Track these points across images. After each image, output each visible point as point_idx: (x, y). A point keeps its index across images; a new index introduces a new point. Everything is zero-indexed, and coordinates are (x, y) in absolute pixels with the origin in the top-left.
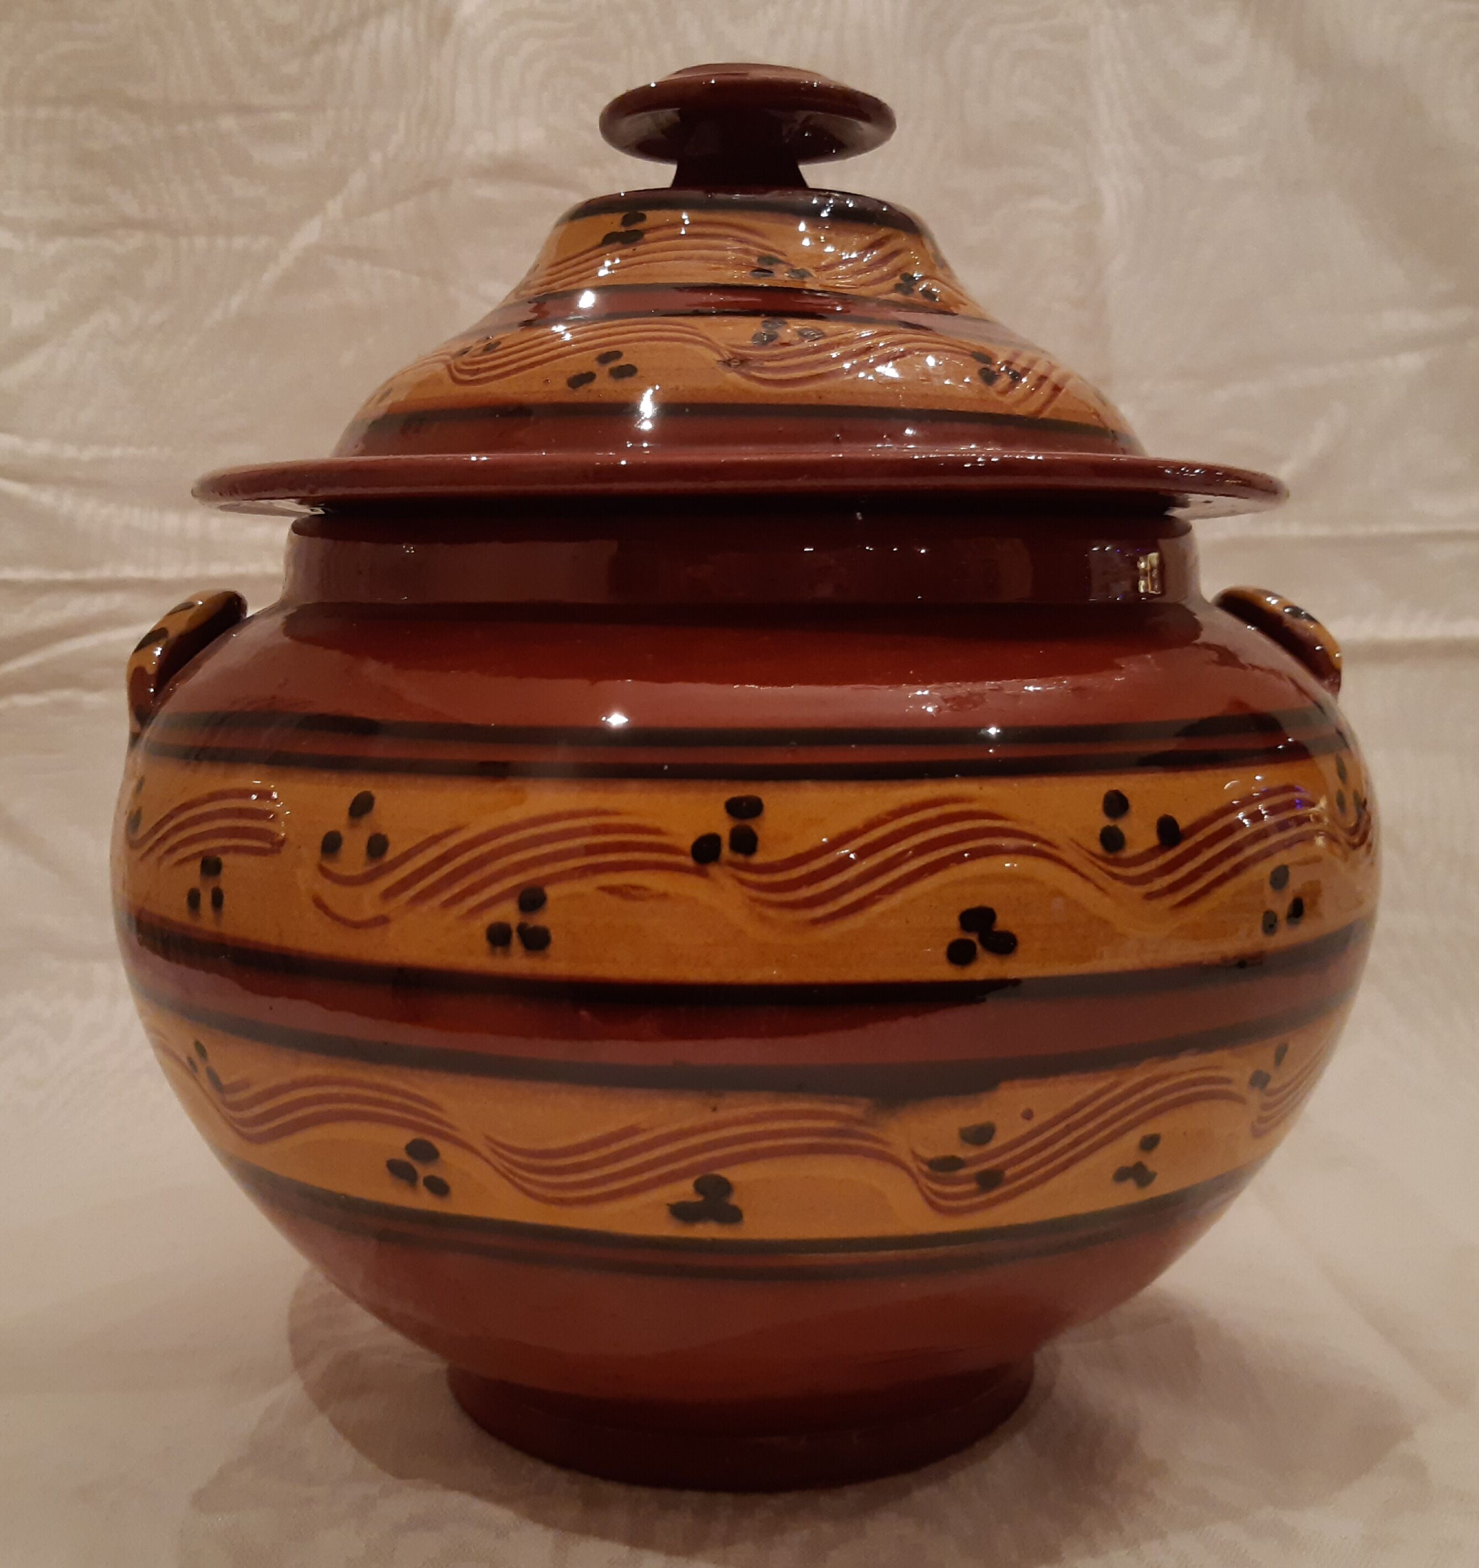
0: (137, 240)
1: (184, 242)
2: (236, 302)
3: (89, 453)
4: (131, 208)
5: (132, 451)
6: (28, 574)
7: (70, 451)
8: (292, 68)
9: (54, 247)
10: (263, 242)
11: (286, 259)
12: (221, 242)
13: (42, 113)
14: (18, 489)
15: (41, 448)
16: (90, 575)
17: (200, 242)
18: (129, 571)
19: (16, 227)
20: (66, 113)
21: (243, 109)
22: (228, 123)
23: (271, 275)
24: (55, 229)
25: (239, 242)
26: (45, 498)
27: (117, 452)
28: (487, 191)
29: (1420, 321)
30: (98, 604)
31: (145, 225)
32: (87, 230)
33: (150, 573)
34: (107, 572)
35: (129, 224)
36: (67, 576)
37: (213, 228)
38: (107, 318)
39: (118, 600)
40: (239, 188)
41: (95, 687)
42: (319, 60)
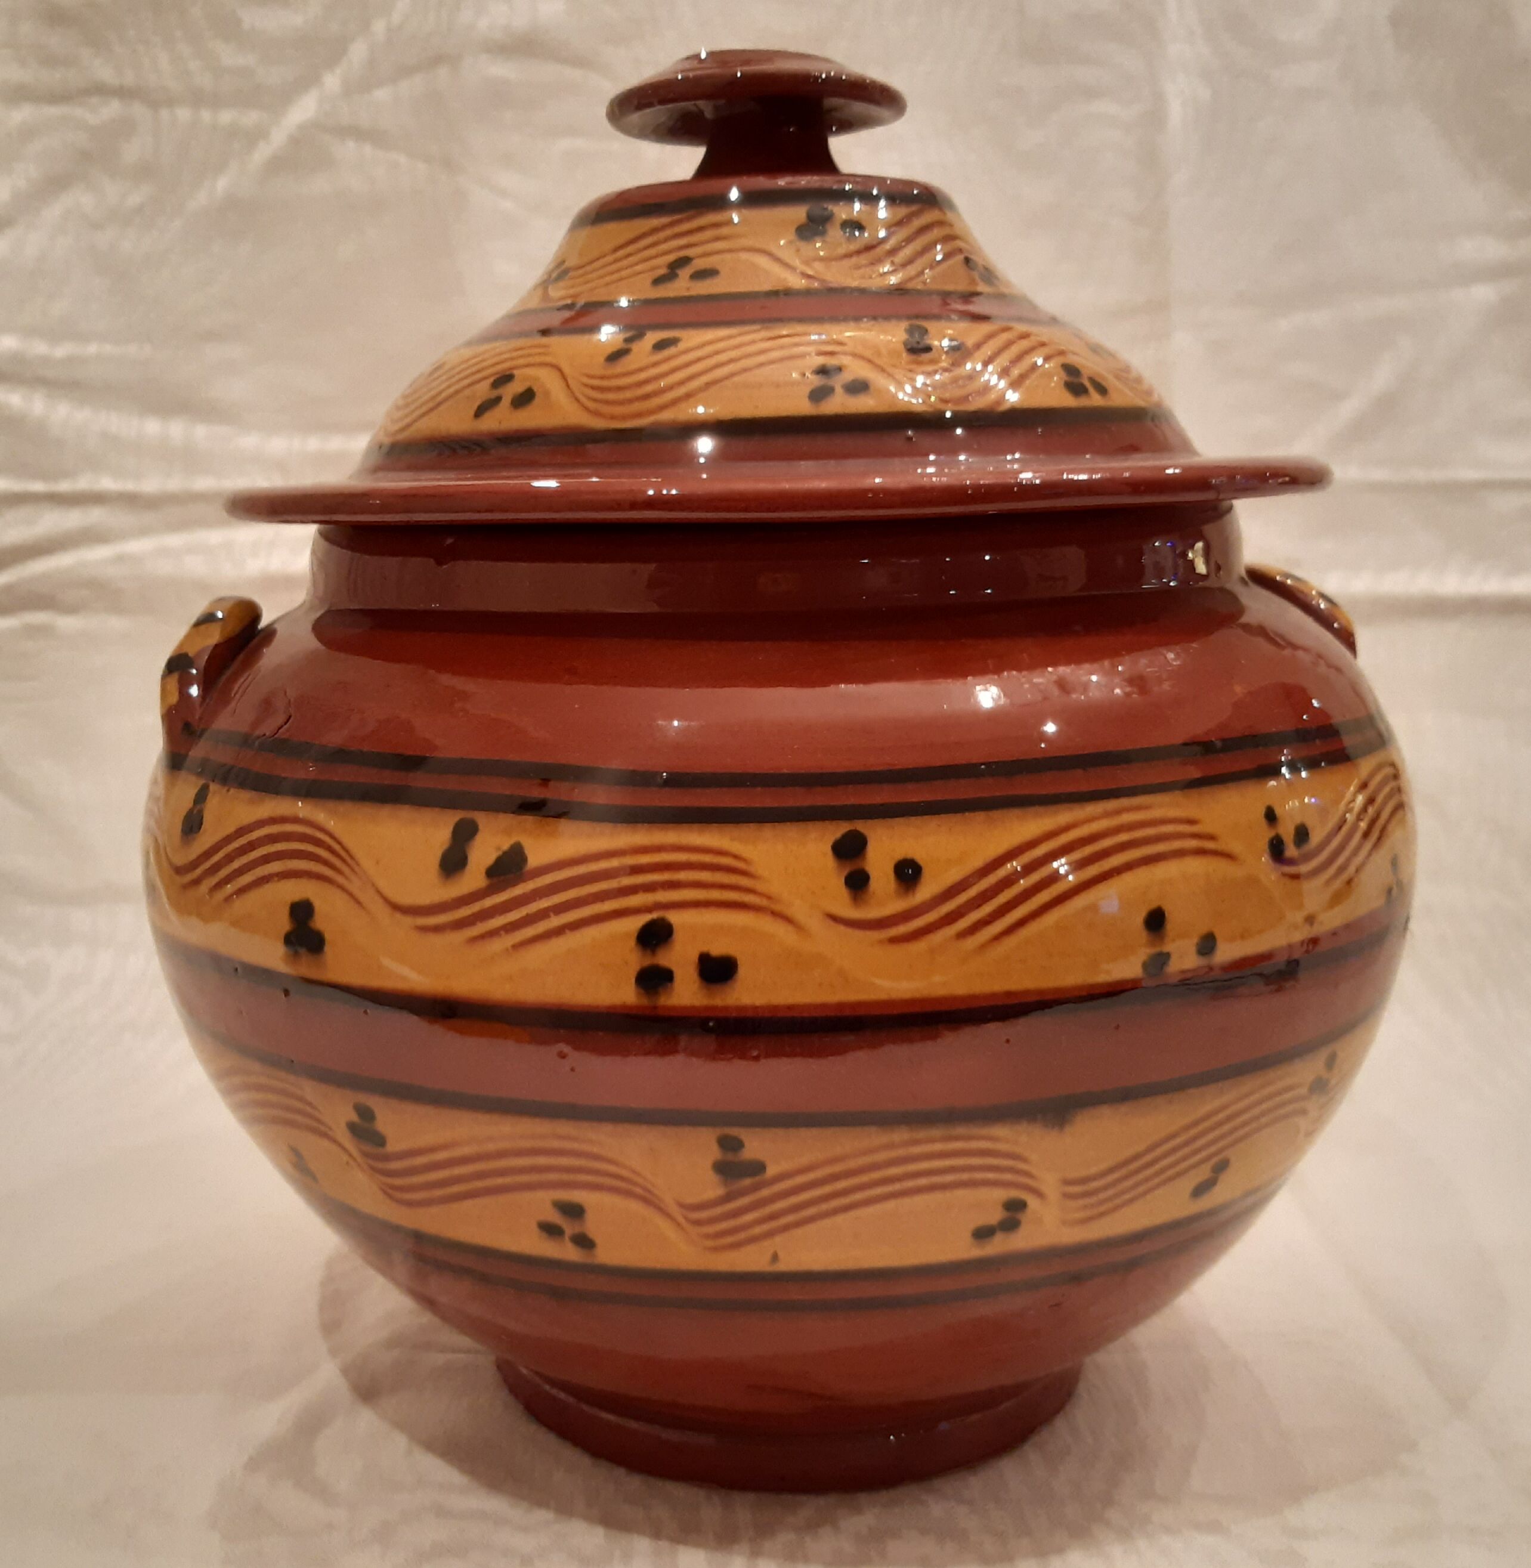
0: (111, 109)
1: (164, 113)
2: (222, 184)
3: (61, 351)
4: (105, 73)
5: (108, 348)
7: (40, 348)
10: (251, 118)
11: (278, 139)
12: (206, 115)
15: (8, 343)
16: (64, 486)
17: (183, 114)
18: (107, 484)
23: (262, 153)
24: (20, 94)
25: (226, 117)
27: (92, 349)
28: (501, 70)
30: (72, 519)
31: (122, 93)
32: (57, 97)
33: (129, 486)
34: (83, 483)
35: (101, 90)
36: (38, 487)
37: (198, 99)
38: (79, 198)
39: (95, 516)
40: (229, 56)
41: (71, 609)
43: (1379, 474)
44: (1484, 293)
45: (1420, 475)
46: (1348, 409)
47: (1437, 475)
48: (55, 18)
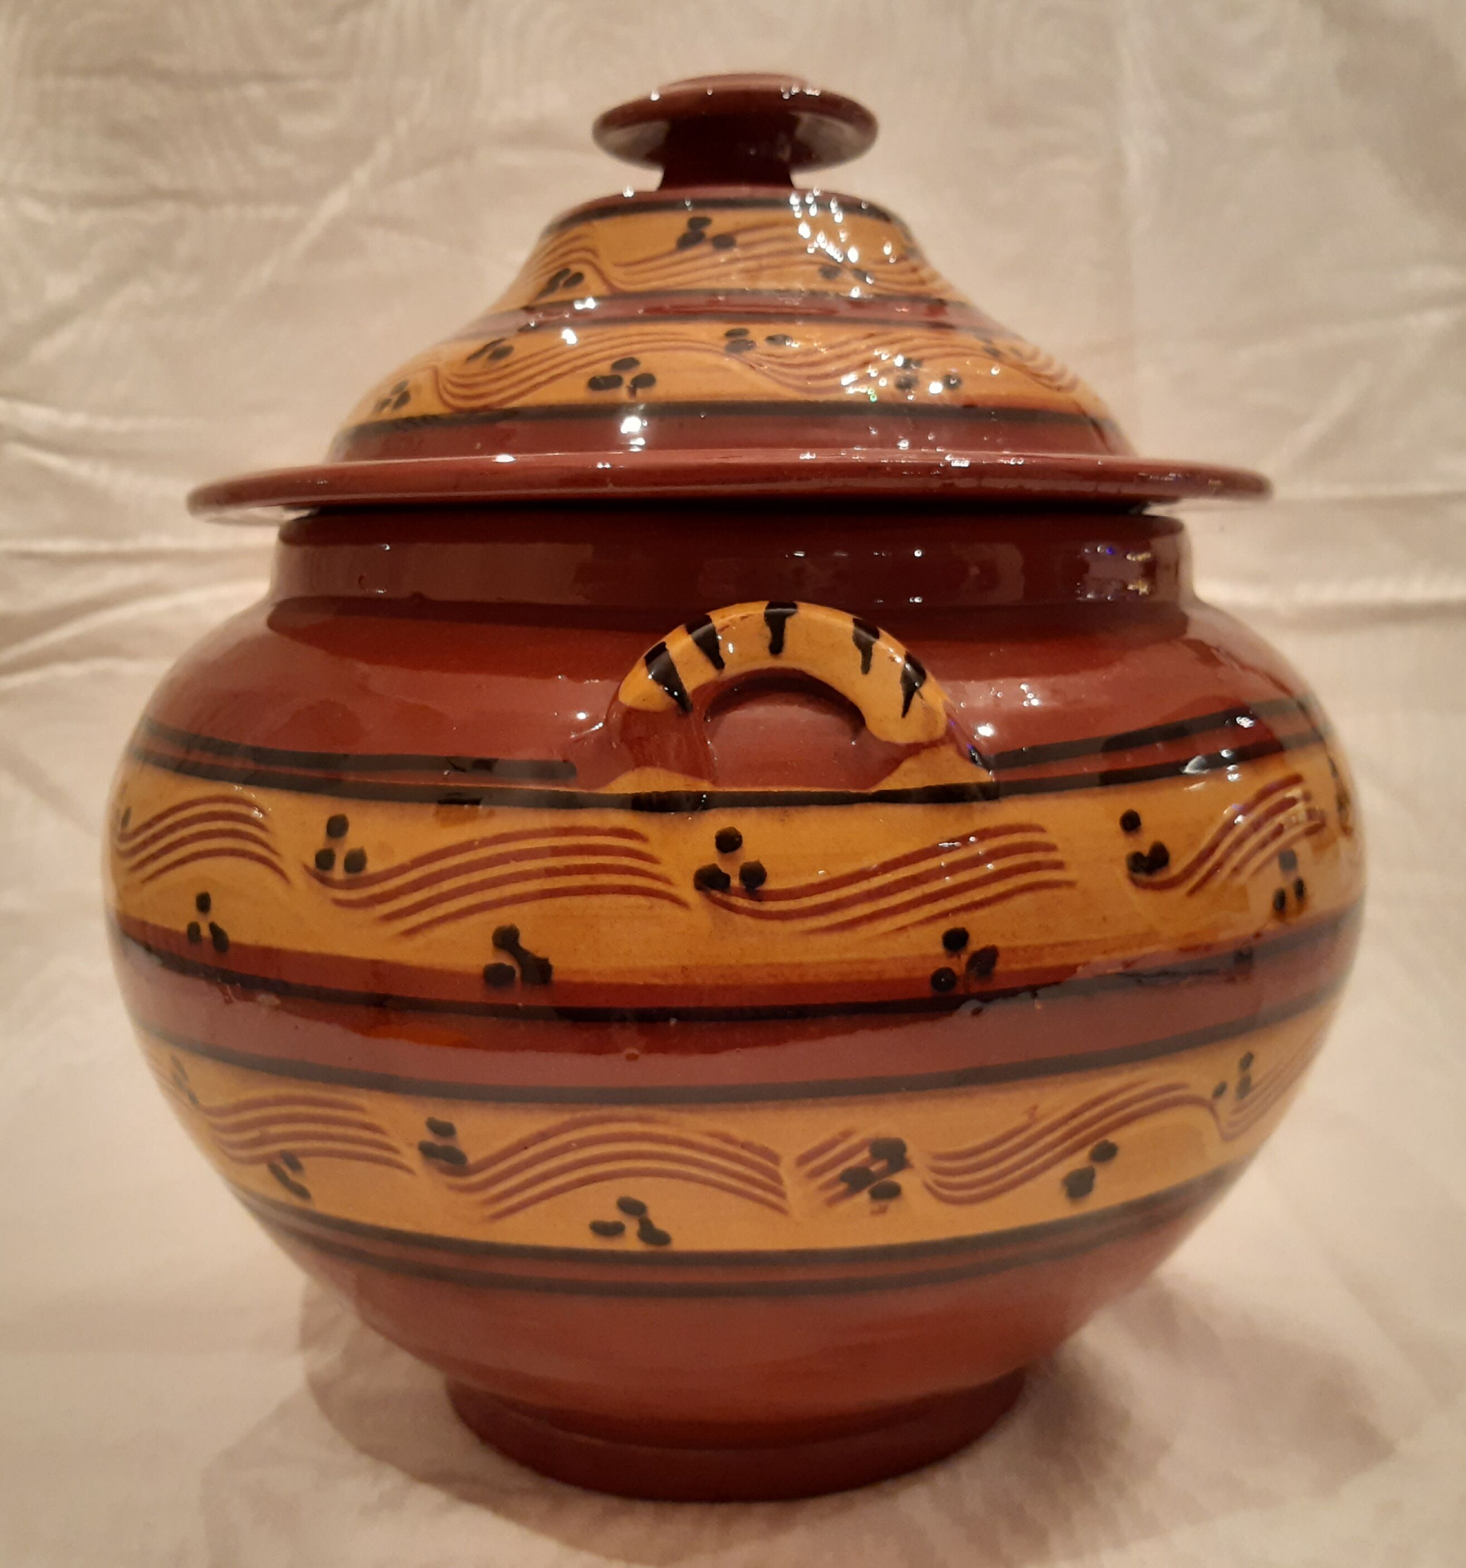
0: (167, 210)
1: (213, 213)
2: (267, 271)
3: (125, 425)
4: (159, 176)
5: (166, 422)
6: (67, 545)
7: (105, 424)
8: (317, 35)
9: (88, 218)
10: (290, 212)
11: (314, 229)
12: (250, 212)
13: (73, 84)
14: (54, 461)
15: (77, 420)
16: (127, 545)
17: (230, 211)
18: (166, 541)
19: (51, 200)
20: (96, 83)
21: (269, 78)
22: (256, 91)
23: (301, 242)
25: (269, 212)
26: (82, 470)
27: (150, 424)
30: (134, 575)
31: (176, 195)
32: (119, 201)
34: (145, 542)
36: (103, 546)
37: (242, 197)
38: (139, 291)
39: (153, 572)
40: (268, 157)
41: (133, 655)
42: (344, 27)
43: (1344, 491)
44: (1437, 319)
45: (1383, 490)
46: (1310, 432)
47: (1398, 490)
48: (116, 131)
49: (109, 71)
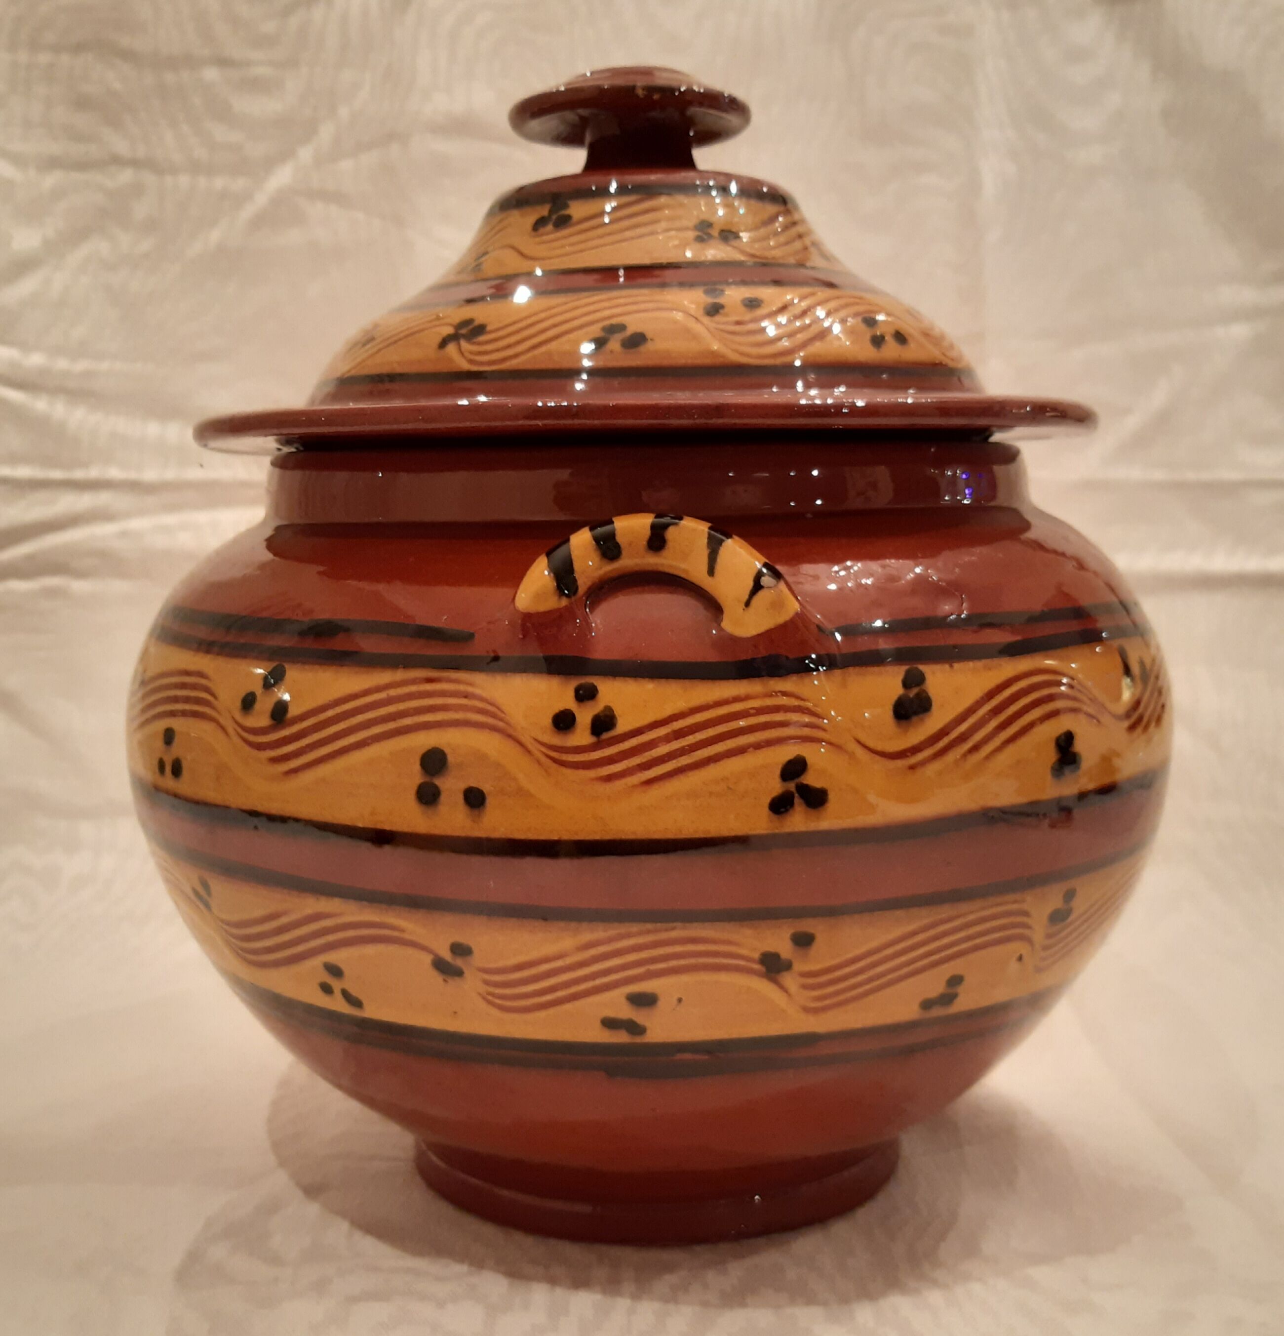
0: (126, 176)
1: (169, 180)
2: (215, 236)
3: (81, 366)
4: (121, 146)
5: (118, 366)
6: (23, 472)
7: (62, 364)
8: (270, 27)
9: (51, 180)
10: (239, 184)
11: (261, 199)
12: (202, 182)
13: (44, 58)
14: (14, 396)
15: (36, 360)
16: (79, 474)
17: (184, 180)
18: (114, 473)
19: (17, 160)
20: (65, 59)
21: (223, 62)
22: (211, 74)
23: (248, 212)
24: (52, 163)
25: (219, 183)
26: (40, 404)
27: (105, 366)
29: (1248, 296)
30: (84, 501)
31: (134, 163)
32: (82, 166)
33: (132, 475)
34: (94, 473)
35: (117, 161)
36: (57, 474)
37: (196, 168)
38: (98, 246)
39: (103, 499)
40: (220, 133)
41: (80, 574)
42: (294, 21)
43: (1159, 475)
44: (1240, 331)
45: (1191, 476)
47: (1206, 476)
48: (82, 103)
49: (79, 48)
